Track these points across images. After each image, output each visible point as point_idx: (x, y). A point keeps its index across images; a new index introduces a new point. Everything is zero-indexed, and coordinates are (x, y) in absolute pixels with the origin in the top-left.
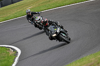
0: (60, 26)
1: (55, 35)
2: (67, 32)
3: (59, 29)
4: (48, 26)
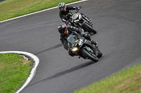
0: (84, 36)
1: (75, 49)
2: (95, 44)
3: (81, 40)
4: (67, 36)
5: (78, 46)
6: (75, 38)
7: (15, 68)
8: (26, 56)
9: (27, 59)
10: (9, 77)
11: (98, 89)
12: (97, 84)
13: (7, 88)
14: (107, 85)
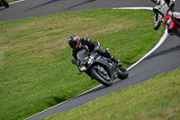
3: (92, 57)
7: (147, 26)
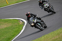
3: (36, 20)
5: (34, 23)
6: (33, 19)
7: (16, 26)
8: (21, 20)
9: (22, 22)
10: (14, 30)
11: (53, 35)
12: (52, 32)
13: (13, 35)
14: (57, 33)
